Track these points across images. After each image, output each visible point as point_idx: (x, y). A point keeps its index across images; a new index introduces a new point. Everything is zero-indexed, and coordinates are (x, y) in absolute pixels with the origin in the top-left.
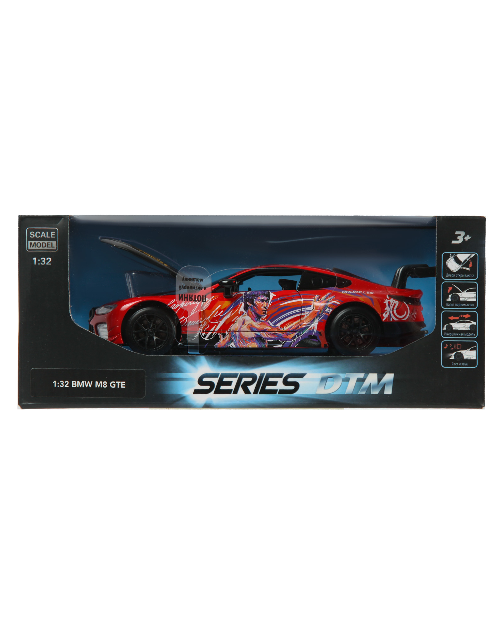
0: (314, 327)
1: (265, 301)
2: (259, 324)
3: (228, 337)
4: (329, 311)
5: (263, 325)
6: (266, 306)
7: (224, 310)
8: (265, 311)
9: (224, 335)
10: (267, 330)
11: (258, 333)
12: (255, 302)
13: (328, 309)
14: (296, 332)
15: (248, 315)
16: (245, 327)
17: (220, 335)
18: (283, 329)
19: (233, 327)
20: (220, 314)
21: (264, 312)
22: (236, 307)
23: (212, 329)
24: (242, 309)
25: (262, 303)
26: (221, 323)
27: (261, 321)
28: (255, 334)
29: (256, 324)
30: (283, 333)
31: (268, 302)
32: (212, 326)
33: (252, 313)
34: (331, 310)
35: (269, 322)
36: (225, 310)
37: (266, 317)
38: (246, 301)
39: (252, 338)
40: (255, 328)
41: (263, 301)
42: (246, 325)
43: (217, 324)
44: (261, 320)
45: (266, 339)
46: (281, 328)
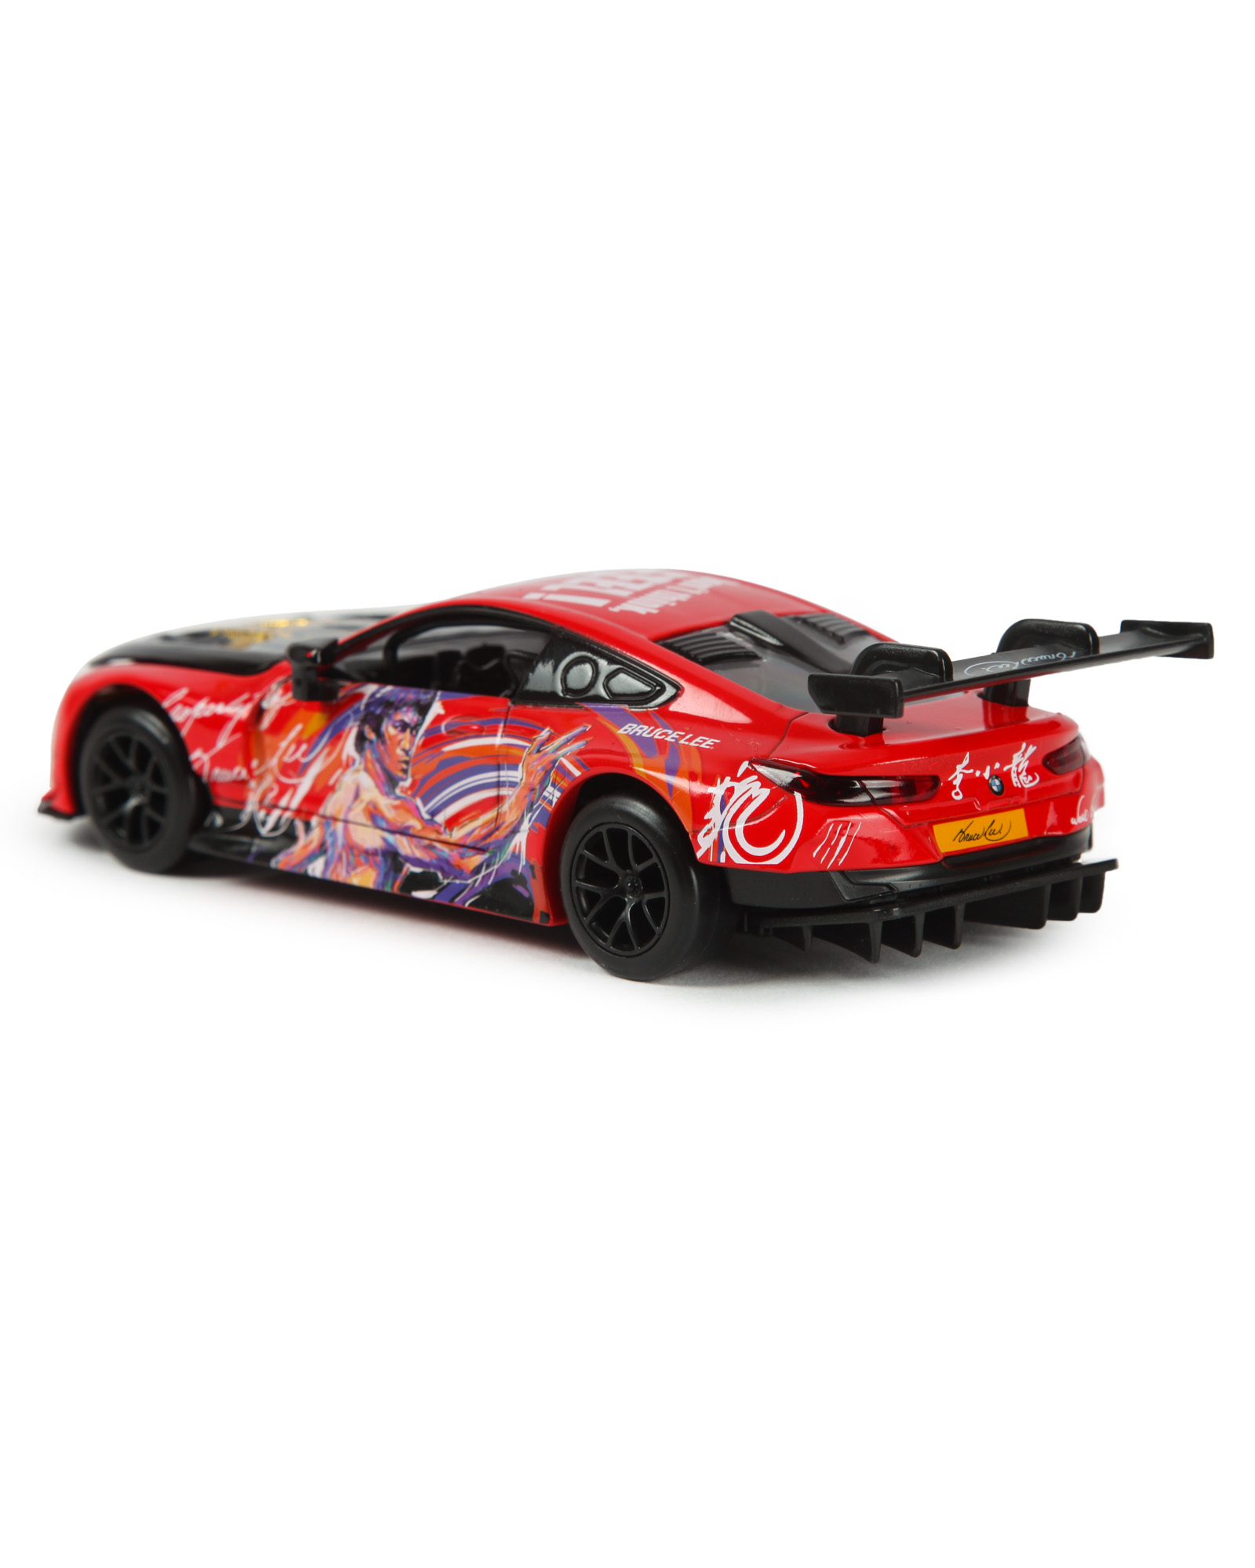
0: (520, 843)
1: (408, 731)
2: (396, 807)
3: (316, 835)
4: (553, 795)
5: (402, 811)
6: (407, 746)
7: (309, 741)
8: (407, 763)
9: (308, 827)
10: (411, 832)
11: (391, 838)
12: (383, 728)
13: (550, 789)
14: (482, 850)
15: (367, 770)
16: (358, 814)
17: (299, 826)
18: (451, 835)
19: (330, 807)
20: (298, 755)
21: (404, 766)
22: (337, 737)
23: (283, 802)
24: (349, 747)
25: (401, 736)
26: (305, 785)
27: (398, 798)
28: (385, 840)
29: (385, 803)
30: (453, 847)
31: (417, 732)
32: (284, 789)
33: (374, 766)
34: (558, 794)
35: (419, 802)
36: (312, 742)
37: (412, 787)
38: (364, 721)
39: (375, 853)
40: (383, 817)
41: (404, 726)
42: (363, 806)
43: (295, 787)
44: (398, 791)
45: (408, 859)
46: (445, 828)
